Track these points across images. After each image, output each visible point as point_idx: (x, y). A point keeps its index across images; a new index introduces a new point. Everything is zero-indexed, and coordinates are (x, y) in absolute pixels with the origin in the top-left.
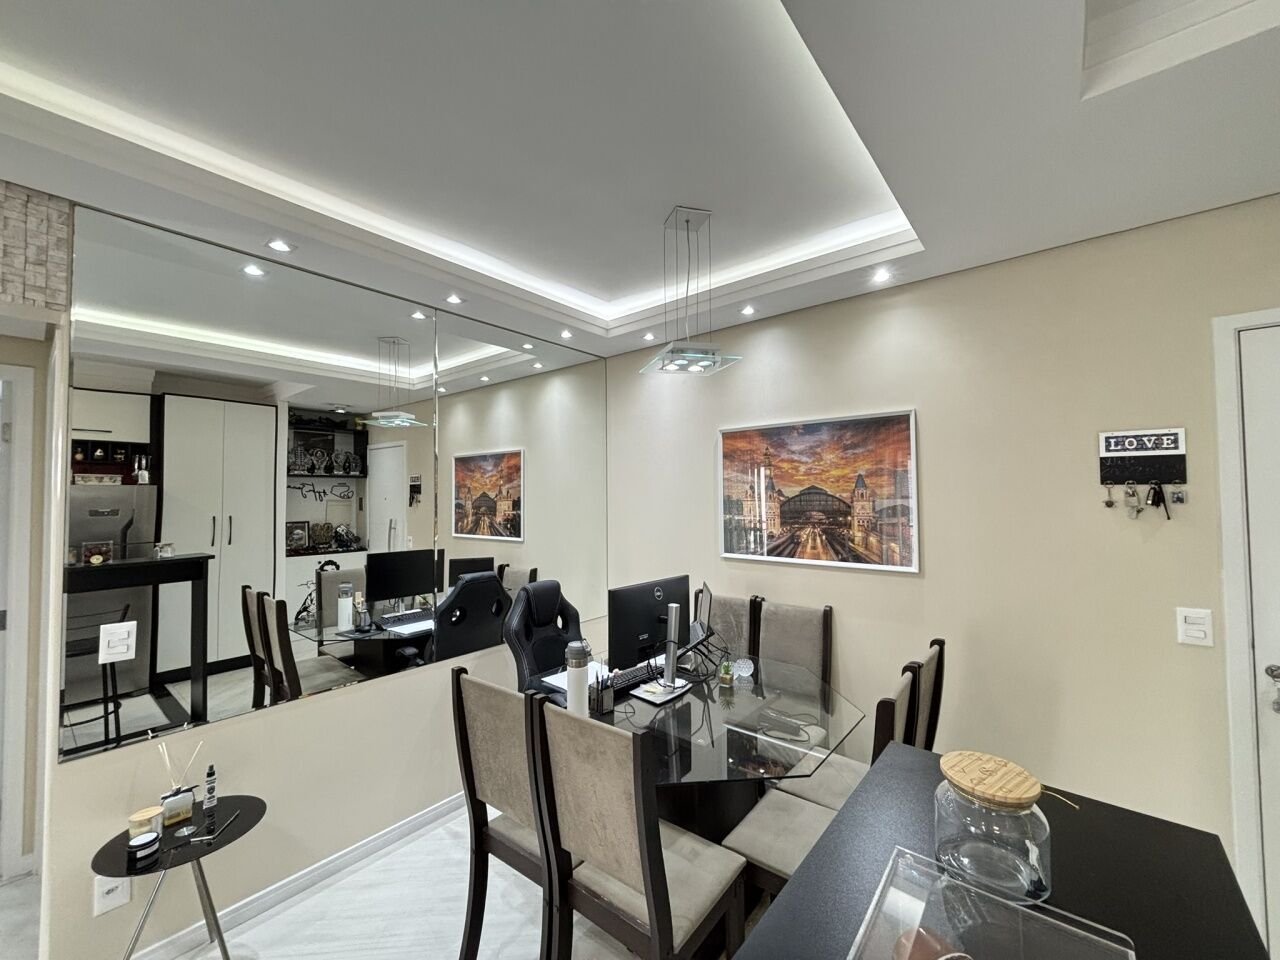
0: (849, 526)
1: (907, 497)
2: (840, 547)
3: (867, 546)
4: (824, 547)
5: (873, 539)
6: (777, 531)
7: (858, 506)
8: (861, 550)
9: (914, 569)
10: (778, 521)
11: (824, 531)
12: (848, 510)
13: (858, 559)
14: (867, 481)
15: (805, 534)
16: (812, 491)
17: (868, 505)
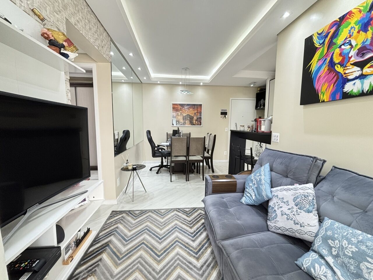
0: (193, 120)
1: (201, 116)
2: (192, 123)
3: (195, 123)
4: (190, 123)
5: (196, 122)
6: (182, 121)
7: (194, 117)
8: (195, 124)
9: (202, 126)
10: (182, 120)
11: (190, 121)
12: (193, 118)
13: (194, 125)
14: (196, 114)
15: (187, 122)
16: (188, 115)
17: (196, 117)
